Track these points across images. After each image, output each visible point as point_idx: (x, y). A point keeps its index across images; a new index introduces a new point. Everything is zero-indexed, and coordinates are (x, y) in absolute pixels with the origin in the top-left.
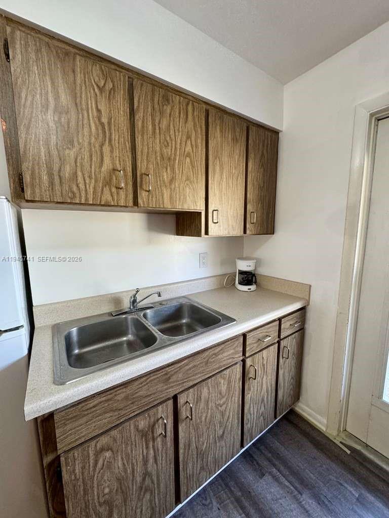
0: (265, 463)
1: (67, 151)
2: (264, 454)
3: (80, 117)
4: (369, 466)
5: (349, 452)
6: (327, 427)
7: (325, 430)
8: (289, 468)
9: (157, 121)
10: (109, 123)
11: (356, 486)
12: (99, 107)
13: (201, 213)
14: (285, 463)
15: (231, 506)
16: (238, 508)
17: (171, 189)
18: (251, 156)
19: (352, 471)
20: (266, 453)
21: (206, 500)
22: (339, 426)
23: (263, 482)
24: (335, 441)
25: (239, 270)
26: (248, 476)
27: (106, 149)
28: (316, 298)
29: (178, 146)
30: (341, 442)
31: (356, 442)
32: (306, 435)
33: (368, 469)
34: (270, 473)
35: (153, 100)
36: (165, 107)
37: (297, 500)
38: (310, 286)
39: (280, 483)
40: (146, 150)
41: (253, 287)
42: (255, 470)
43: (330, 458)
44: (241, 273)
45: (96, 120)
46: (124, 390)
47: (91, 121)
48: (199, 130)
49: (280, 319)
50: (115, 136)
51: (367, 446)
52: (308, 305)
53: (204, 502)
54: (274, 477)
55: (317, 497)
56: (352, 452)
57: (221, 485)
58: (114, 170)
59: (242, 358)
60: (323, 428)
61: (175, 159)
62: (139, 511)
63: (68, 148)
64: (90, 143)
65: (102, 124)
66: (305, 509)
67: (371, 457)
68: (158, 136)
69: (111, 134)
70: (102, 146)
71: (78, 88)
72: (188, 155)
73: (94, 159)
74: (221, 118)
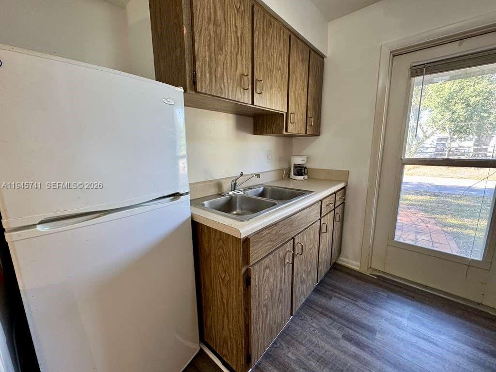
0: (330, 292)
1: (219, 56)
2: (327, 288)
3: (227, 30)
4: (388, 282)
5: (376, 278)
6: (360, 267)
7: (359, 269)
8: (345, 291)
9: (265, 39)
10: (241, 37)
11: (385, 292)
12: (237, 25)
13: (283, 114)
14: (341, 289)
15: (318, 316)
16: (323, 316)
17: (270, 93)
18: (311, 74)
19: (381, 286)
20: (328, 287)
21: (301, 317)
22: (368, 266)
23: (332, 301)
24: (367, 274)
25: (294, 164)
26: (323, 301)
27: (239, 57)
28: (353, 179)
29: (275, 61)
30: (370, 274)
31: (378, 272)
32: (350, 274)
33: (388, 283)
34: (335, 296)
35: (264, 23)
36: (269, 29)
37: (355, 305)
38: (349, 172)
39: (343, 300)
40: (259, 62)
41: (306, 177)
42: (325, 297)
43: (366, 282)
44: (296, 166)
45: (235, 33)
46: (275, 227)
47: (232, 35)
48: (286, 49)
49: (335, 193)
50: (244, 49)
51: (385, 273)
52: (347, 186)
53: (300, 318)
54: (337, 297)
55: (366, 301)
56: (377, 277)
57: (308, 308)
58: (243, 74)
59: (319, 218)
60: (358, 269)
61: (273, 71)
62: (277, 315)
63: (220, 54)
64: (231, 52)
65: (238, 37)
66: (361, 308)
67: (389, 277)
68: (265, 52)
69: (242, 46)
70: (237, 54)
71: (226, 8)
72: (280, 69)
73: (233, 64)
74: (297, 42)
